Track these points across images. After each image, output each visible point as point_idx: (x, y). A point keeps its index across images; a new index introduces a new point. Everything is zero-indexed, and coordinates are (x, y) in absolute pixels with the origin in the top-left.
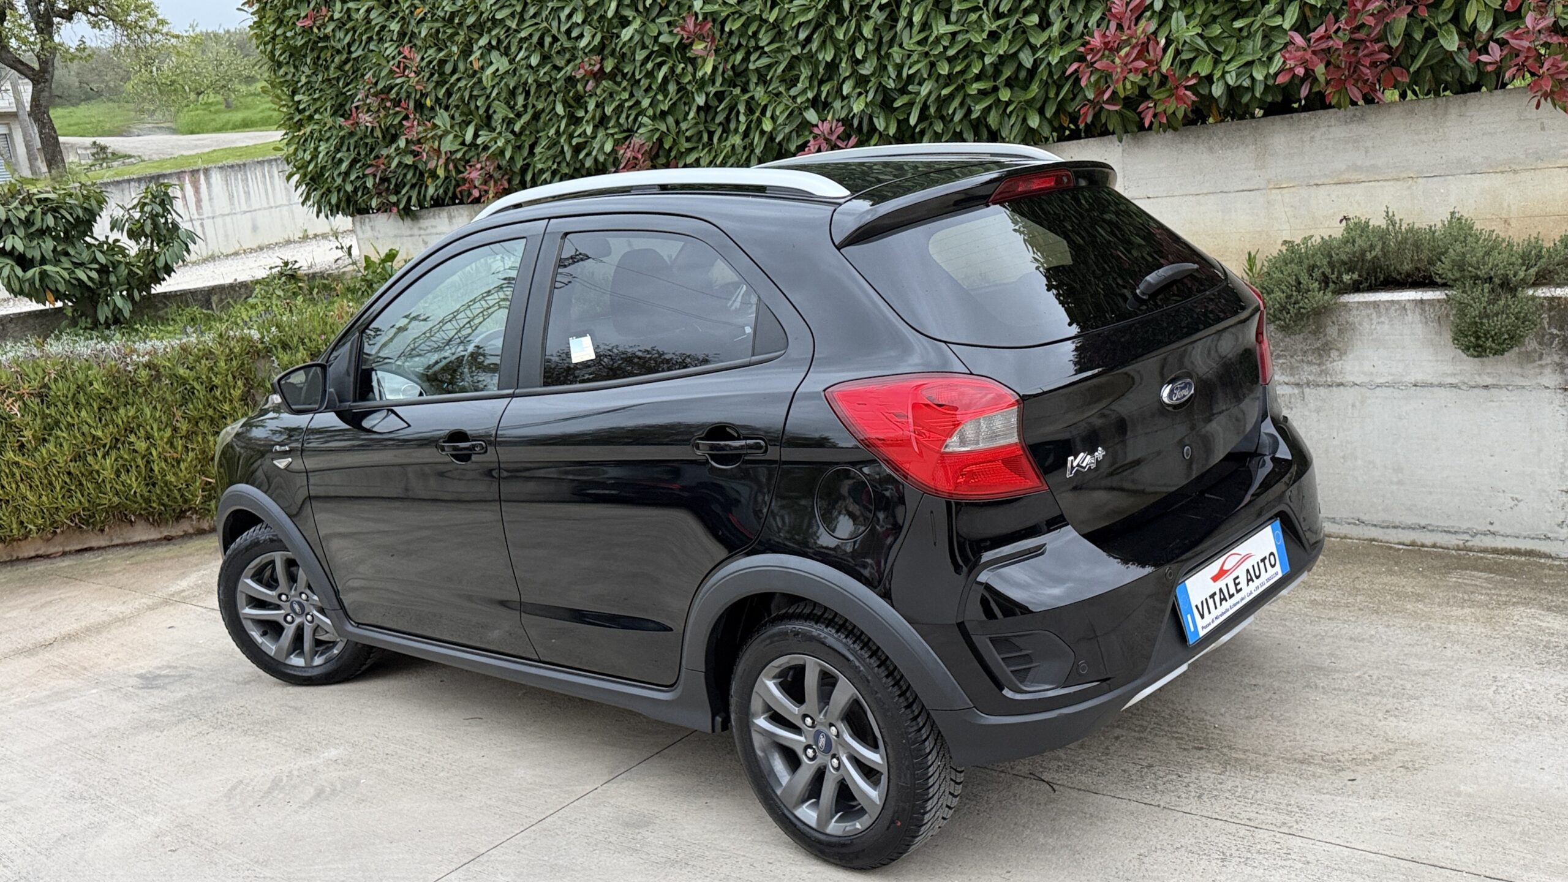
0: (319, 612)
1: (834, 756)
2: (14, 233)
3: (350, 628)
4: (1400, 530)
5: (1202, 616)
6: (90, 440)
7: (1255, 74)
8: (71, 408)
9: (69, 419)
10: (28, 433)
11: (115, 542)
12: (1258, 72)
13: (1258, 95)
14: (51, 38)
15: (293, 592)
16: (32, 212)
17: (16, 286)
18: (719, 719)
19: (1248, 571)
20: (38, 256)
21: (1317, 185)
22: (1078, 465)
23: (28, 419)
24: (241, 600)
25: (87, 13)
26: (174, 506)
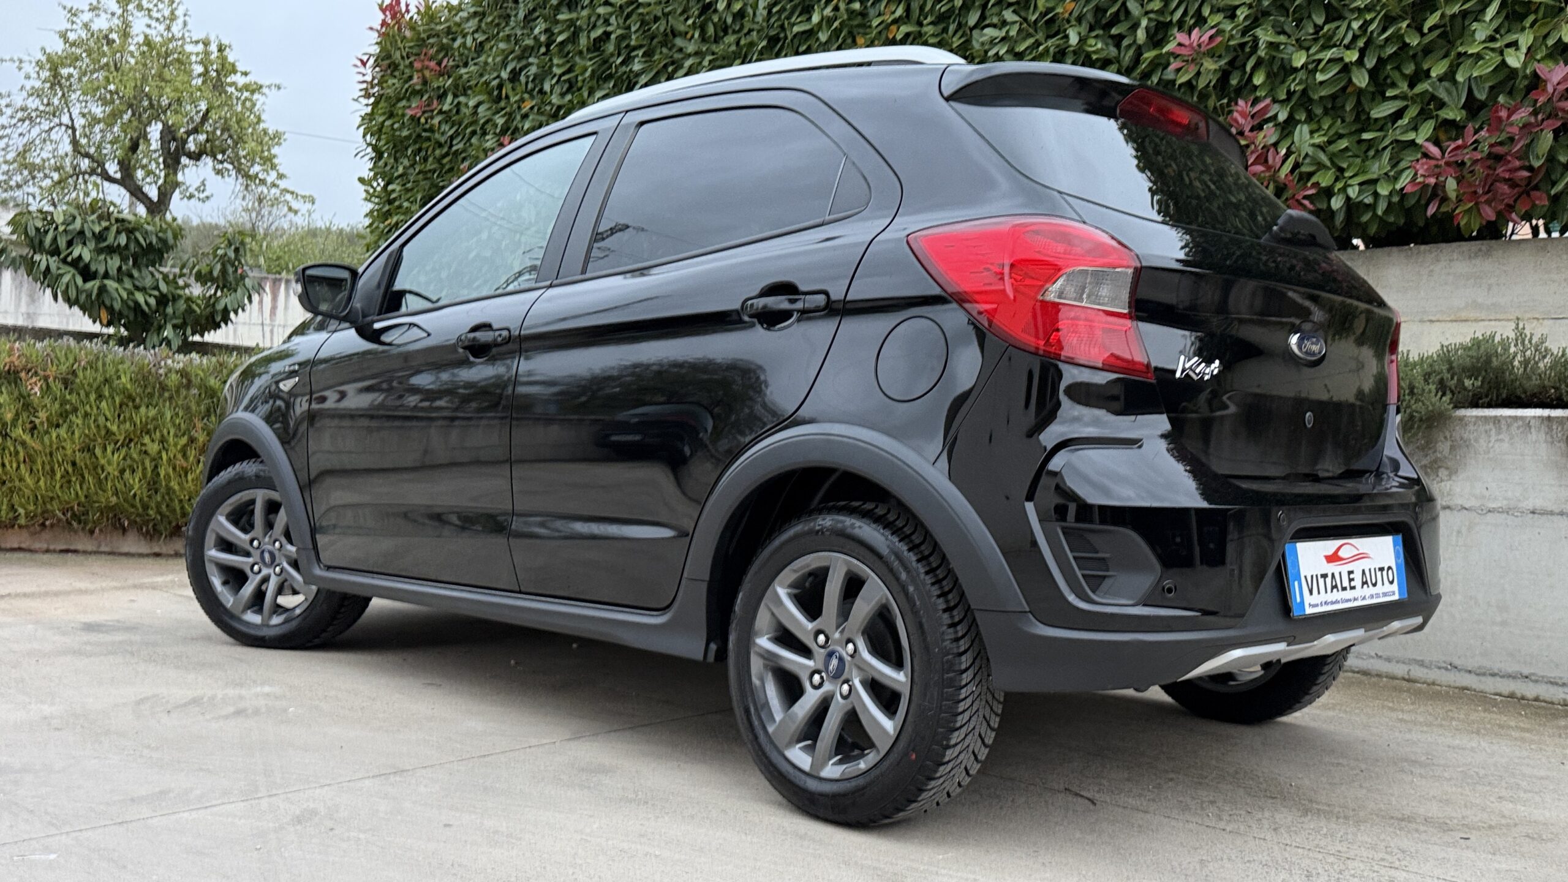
0: (290, 564)
1: (846, 681)
2: (84, 244)
3: (318, 572)
4: (1498, 679)
5: (1311, 592)
6: (103, 432)
7: (1379, 190)
8: (93, 397)
9: (88, 408)
10: (43, 415)
11: (103, 548)
12: (1383, 188)
13: (1380, 213)
14: (175, 173)
15: (267, 539)
16: (107, 229)
17: (73, 294)
18: (713, 647)
19: (1363, 571)
20: (102, 270)
21: (1431, 321)
22: (1190, 368)
23: (47, 401)
24: (210, 539)
25: (215, 158)
26: (171, 517)
